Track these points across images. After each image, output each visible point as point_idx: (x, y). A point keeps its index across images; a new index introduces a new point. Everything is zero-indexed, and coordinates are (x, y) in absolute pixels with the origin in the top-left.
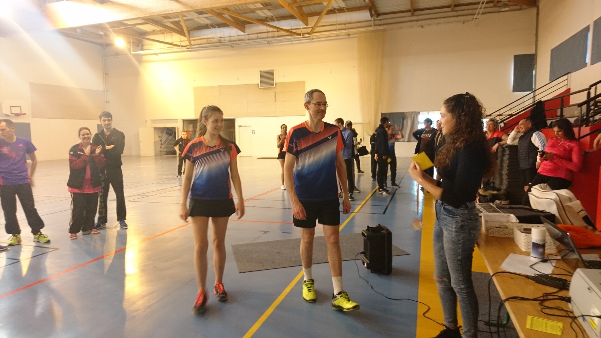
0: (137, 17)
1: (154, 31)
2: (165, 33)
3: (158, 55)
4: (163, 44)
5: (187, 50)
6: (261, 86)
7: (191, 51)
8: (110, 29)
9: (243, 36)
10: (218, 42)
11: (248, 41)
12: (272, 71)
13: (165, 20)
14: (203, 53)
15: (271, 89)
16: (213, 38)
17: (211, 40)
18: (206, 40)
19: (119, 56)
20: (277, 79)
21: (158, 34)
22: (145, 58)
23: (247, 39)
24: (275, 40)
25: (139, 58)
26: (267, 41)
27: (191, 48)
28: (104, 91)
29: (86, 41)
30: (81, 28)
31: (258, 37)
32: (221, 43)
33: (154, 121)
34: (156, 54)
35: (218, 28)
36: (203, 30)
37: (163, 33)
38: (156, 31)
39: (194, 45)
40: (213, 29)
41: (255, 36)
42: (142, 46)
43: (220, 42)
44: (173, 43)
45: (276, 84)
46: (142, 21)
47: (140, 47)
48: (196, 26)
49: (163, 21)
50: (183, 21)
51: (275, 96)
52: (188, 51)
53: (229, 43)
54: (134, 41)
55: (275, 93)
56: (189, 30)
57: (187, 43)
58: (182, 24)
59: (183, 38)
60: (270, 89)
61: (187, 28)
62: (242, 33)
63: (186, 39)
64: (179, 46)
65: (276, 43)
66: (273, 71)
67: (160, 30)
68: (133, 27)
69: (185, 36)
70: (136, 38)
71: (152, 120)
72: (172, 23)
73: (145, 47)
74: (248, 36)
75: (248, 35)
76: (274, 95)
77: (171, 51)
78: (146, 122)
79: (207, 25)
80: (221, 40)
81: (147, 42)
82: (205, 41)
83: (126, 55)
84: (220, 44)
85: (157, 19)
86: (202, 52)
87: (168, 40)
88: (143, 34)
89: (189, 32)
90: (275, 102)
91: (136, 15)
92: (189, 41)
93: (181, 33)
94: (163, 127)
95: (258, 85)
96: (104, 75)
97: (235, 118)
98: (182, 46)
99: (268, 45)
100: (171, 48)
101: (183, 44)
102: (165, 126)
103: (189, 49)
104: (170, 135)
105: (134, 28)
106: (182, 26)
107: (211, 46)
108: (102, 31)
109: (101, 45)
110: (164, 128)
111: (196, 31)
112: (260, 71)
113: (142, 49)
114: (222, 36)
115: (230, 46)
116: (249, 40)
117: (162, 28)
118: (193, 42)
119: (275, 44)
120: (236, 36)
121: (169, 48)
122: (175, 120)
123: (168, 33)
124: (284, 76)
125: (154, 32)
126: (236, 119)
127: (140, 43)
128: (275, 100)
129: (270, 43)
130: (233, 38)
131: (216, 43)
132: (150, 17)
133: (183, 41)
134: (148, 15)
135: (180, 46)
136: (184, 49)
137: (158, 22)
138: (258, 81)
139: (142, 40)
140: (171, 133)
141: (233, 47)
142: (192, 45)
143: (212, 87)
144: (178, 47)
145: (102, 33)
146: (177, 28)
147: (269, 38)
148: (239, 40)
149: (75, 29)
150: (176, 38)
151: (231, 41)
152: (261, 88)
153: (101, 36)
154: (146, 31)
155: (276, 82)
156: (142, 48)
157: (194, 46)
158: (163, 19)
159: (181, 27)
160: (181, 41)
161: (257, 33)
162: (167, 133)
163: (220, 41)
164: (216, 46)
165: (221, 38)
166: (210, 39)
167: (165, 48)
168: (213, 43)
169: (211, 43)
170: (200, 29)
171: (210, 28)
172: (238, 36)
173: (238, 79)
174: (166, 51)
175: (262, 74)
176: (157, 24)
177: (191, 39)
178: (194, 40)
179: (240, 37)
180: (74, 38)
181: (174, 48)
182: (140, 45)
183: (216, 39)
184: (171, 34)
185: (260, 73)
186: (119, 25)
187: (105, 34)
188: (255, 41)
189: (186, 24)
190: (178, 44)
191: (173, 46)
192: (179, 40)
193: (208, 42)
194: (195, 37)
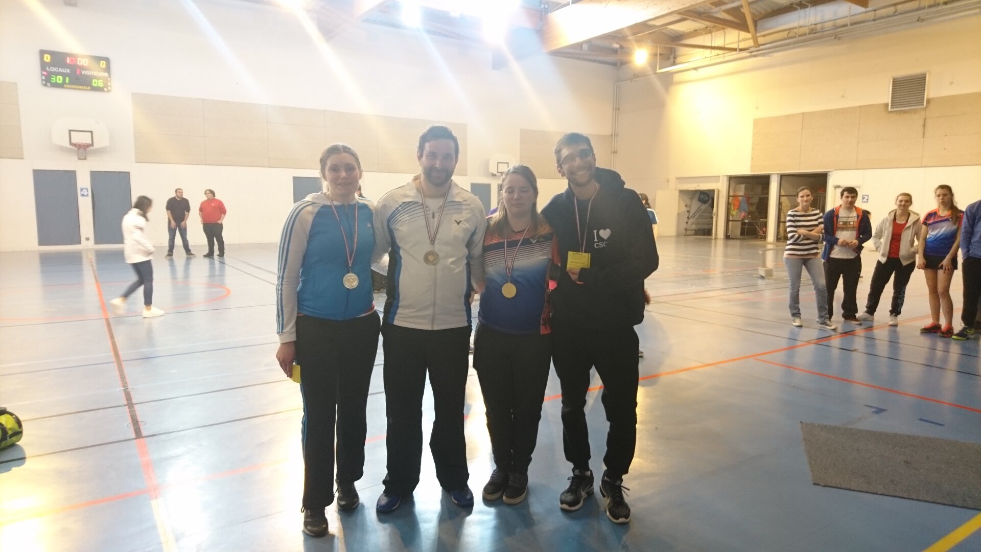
0: (670, 11)
1: (696, 30)
2: (714, 31)
3: (698, 70)
4: (709, 51)
5: (749, 54)
6: (891, 108)
7: (755, 56)
8: (630, 38)
9: (864, 15)
10: (810, 33)
11: (873, 22)
12: (922, 75)
13: (715, 9)
14: (778, 56)
15: (915, 113)
16: (800, 27)
17: (796, 30)
18: (787, 32)
19: (637, 79)
20: (931, 91)
21: (702, 34)
22: (677, 77)
23: (872, 18)
24: (938, 12)
25: (668, 81)
26: (918, 16)
27: (756, 50)
28: (612, 136)
29: (594, 61)
30: (589, 42)
31: (896, 11)
32: (815, 33)
33: (680, 179)
34: (695, 69)
35: (811, 7)
36: (783, 15)
37: (710, 32)
38: (699, 30)
39: (763, 45)
40: (803, 11)
41: (892, 9)
42: (675, 58)
43: (815, 31)
44: (726, 46)
45: (929, 101)
46: (677, 17)
47: (672, 60)
48: (763, 12)
49: (712, 11)
50: (747, 4)
51: (924, 126)
52: (750, 57)
53: (831, 32)
54: (662, 52)
55: (925, 120)
56: (756, 19)
57: (750, 43)
58: (746, 11)
59: (744, 35)
60: (915, 111)
61: (753, 15)
62: (862, 9)
63: (749, 35)
64: (735, 50)
65: (938, 17)
66: (926, 74)
67: (706, 27)
68: (662, 29)
69: (748, 31)
70: (667, 46)
71: (677, 178)
72: (727, 11)
73: (679, 60)
74: (873, 13)
75: (875, 10)
76: (922, 123)
77: (721, 60)
78: (668, 181)
79: (792, 4)
80: (816, 29)
81: (682, 50)
82: (785, 34)
83: (647, 75)
84: (812, 36)
85: (702, 10)
86: (775, 55)
87: (718, 42)
88: (677, 39)
89: (755, 23)
90: (923, 137)
91: (669, 9)
92: (755, 39)
93: (742, 26)
94: (694, 189)
95: (887, 105)
96: (615, 110)
97: (829, 172)
98: (741, 50)
99: (919, 24)
100: (722, 55)
101: (742, 45)
102: (698, 188)
103: (753, 54)
104: (704, 202)
105: (664, 31)
106: (743, 14)
107: (795, 43)
108: (617, 43)
109: (614, 64)
110: (696, 191)
111: (770, 18)
112: (893, 79)
113: (674, 64)
114: (819, 19)
115: (834, 37)
116: (874, 20)
117: (708, 24)
118: (761, 40)
119: (941, 19)
120: (847, 17)
121: (718, 55)
122: (716, 178)
123: (718, 30)
124: (951, 83)
125: (695, 33)
126: (830, 174)
127: (672, 54)
128: (924, 133)
129: (923, 20)
130: (839, 22)
131: (805, 34)
132: (691, 9)
133: (744, 40)
134: (688, 5)
135: (738, 50)
136: (744, 54)
137: (704, 13)
138: (888, 99)
139: (674, 49)
140: (707, 198)
141: (839, 38)
142: (760, 45)
143: (788, 117)
144: (734, 53)
145: (616, 46)
146: (735, 20)
147: (924, 8)
148: (852, 24)
149: (579, 45)
150: (732, 37)
151: (836, 27)
152: (891, 112)
153: (615, 51)
154: (682, 32)
155: (931, 96)
156: (674, 62)
157: (762, 47)
158: (711, 8)
159: (742, 17)
160: (739, 41)
161: (895, 5)
162: (700, 200)
163: (813, 31)
164: (805, 41)
165: (815, 24)
166: (793, 30)
167: (711, 57)
168: (800, 36)
169: (795, 37)
171: (796, 9)
172: (851, 16)
173: (843, 97)
174: (713, 62)
175: (898, 84)
176: (701, 19)
177: (758, 35)
178: (764, 36)
179: (856, 17)
180: (579, 58)
181: (726, 55)
182: (672, 57)
183: (807, 28)
184: (724, 31)
185: (893, 82)
186: (642, 30)
187: (621, 47)
188: (890, 19)
189: (751, 10)
190: (735, 46)
191: (726, 52)
192: (736, 39)
193: (790, 35)
194: (765, 30)
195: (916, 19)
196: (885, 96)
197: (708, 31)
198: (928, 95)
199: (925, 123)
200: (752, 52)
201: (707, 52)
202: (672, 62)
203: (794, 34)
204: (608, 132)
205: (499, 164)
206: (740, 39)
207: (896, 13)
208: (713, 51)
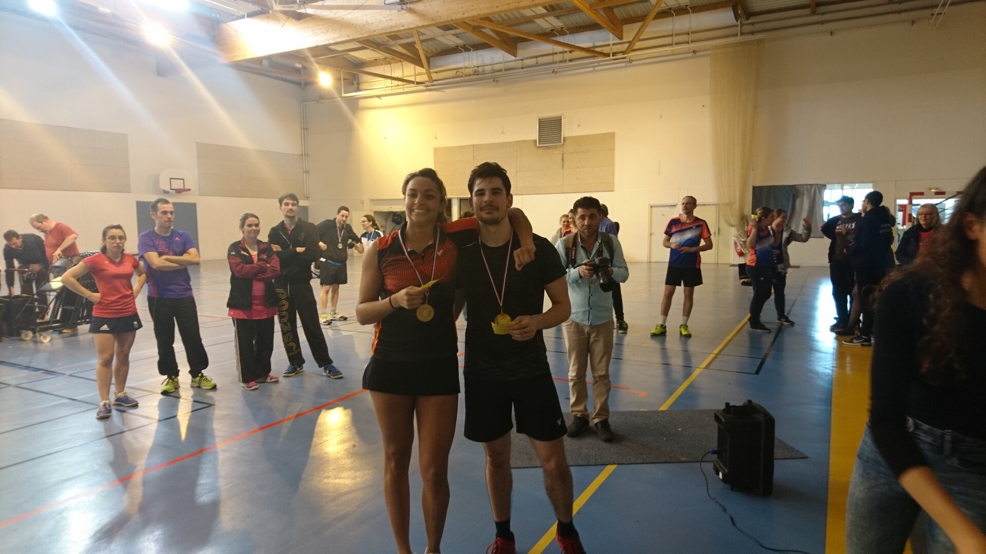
0: (349, 38)
1: (376, 59)
2: (392, 63)
3: (381, 98)
4: (389, 81)
5: (425, 88)
6: (539, 144)
7: (430, 90)
8: (312, 59)
9: (514, 62)
10: (474, 75)
11: (521, 69)
12: (559, 118)
13: (391, 42)
14: (450, 92)
16: (466, 68)
17: (462, 71)
18: (455, 71)
19: (323, 101)
20: (567, 131)
21: (382, 65)
22: (362, 103)
23: (520, 66)
24: (566, 67)
25: (354, 104)
26: (552, 69)
27: (431, 85)
28: (302, 155)
29: (277, 78)
30: (269, 58)
32: (478, 75)
33: (374, 201)
34: (379, 97)
35: (473, 51)
36: (451, 55)
37: (389, 63)
38: (379, 60)
39: (436, 80)
40: (466, 53)
41: (533, 61)
42: (358, 84)
43: (477, 73)
44: (405, 78)
45: (565, 139)
46: (358, 45)
47: (356, 85)
48: (440, 50)
49: (389, 43)
50: (419, 42)
51: (563, 159)
52: (426, 90)
53: (490, 75)
54: (346, 77)
55: (563, 155)
56: (429, 56)
57: (424, 78)
58: (418, 46)
59: (419, 69)
60: (556, 147)
61: (426, 53)
62: (513, 58)
63: (423, 71)
64: (412, 82)
65: (568, 70)
66: (561, 117)
67: (385, 58)
68: (345, 54)
69: (423, 67)
70: (350, 72)
71: (371, 200)
72: (403, 46)
73: (362, 86)
74: (521, 61)
75: (522, 60)
76: (561, 157)
77: (401, 90)
78: (362, 203)
79: (457, 46)
80: (478, 71)
81: (365, 78)
82: (452, 73)
83: (332, 98)
84: (476, 77)
85: (379, 41)
86: (448, 91)
87: (398, 74)
88: (360, 65)
89: (428, 59)
90: (563, 169)
91: (349, 36)
92: (429, 74)
93: (417, 61)
94: (387, 211)
95: (535, 141)
96: (303, 130)
98: (418, 83)
99: (554, 75)
100: (402, 86)
101: (419, 79)
102: (391, 210)
103: (428, 88)
105: (346, 56)
106: (417, 50)
107: (462, 82)
108: (299, 63)
109: (299, 84)
110: (390, 213)
111: (440, 57)
112: (539, 119)
113: (358, 90)
114: (480, 63)
115: (493, 80)
116: (522, 68)
117: (387, 55)
118: (434, 76)
119: (565, 73)
120: (501, 63)
121: (398, 85)
123: (396, 62)
124: (579, 126)
125: (375, 62)
127: (355, 80)
128: (563, 166)
129: (556, 72)
130: (496, 67)
131: (470, 75)
132: (370, 38)
133: (420, 74)
134: (365, 35)
135: (415, 83)
136: (421, 87)
137: (383, 45)
138: (535, 136)
139: (358, 77)
141: (497, 81)
142: (433, 81)
143: (461, 148)
144: (412, 85)
145: (299, 66)
146: (410, 54)
147: (556, 63)
148: (506, 70)
149: (259, 60)
150: (409, 70)
151: (494, 71)
152: (539, 147)
153: (298, 71)
154: (364, 60)
155: (566, 136)
156: (358, 88)
157: (436, 83)
158: (388, 41)
159: (416, 52)
160: (416, 75)
161: (536, 57)
162: (394, 221)
163: (476, 73)
164: (470, 81)
165: (478, 67)
166: (460, 70)
167: (392, 87)
168: (466, 76)
169: (463, 77)
170: (446, 54)
171: (461, 52)
172: (505, 62)
173: (503, 132)
174: (394, 92)
175: (542, 123)
176: (379, 49)
177: (431, 71)
178: (436, 72)
179: (508, 64)
180: (259, 74)
181: (405, 86)
182: (355, 82)
183: (471, 69)
184: (402, 64)
185: (539, 122)
186: (323, 53)
187: (304, 68)
188: (533, 69)
189: (423, 47)
190: (412, 79)
191: (405, 83)
192: (413, 73)
193: (458, 74)
194: (436, 67)
195: (551, 71)
196: (534, 133)
197: (387, 62)
198: (564, 135)
199: (563, 157)
200: (427, 86)
201: (388, 82)
202: (356, 88)
203: (461, 74)
204: (301, 154)
205: (182, 180)
206: (417, 73)
207: (537, 64)
208: (393, 81)
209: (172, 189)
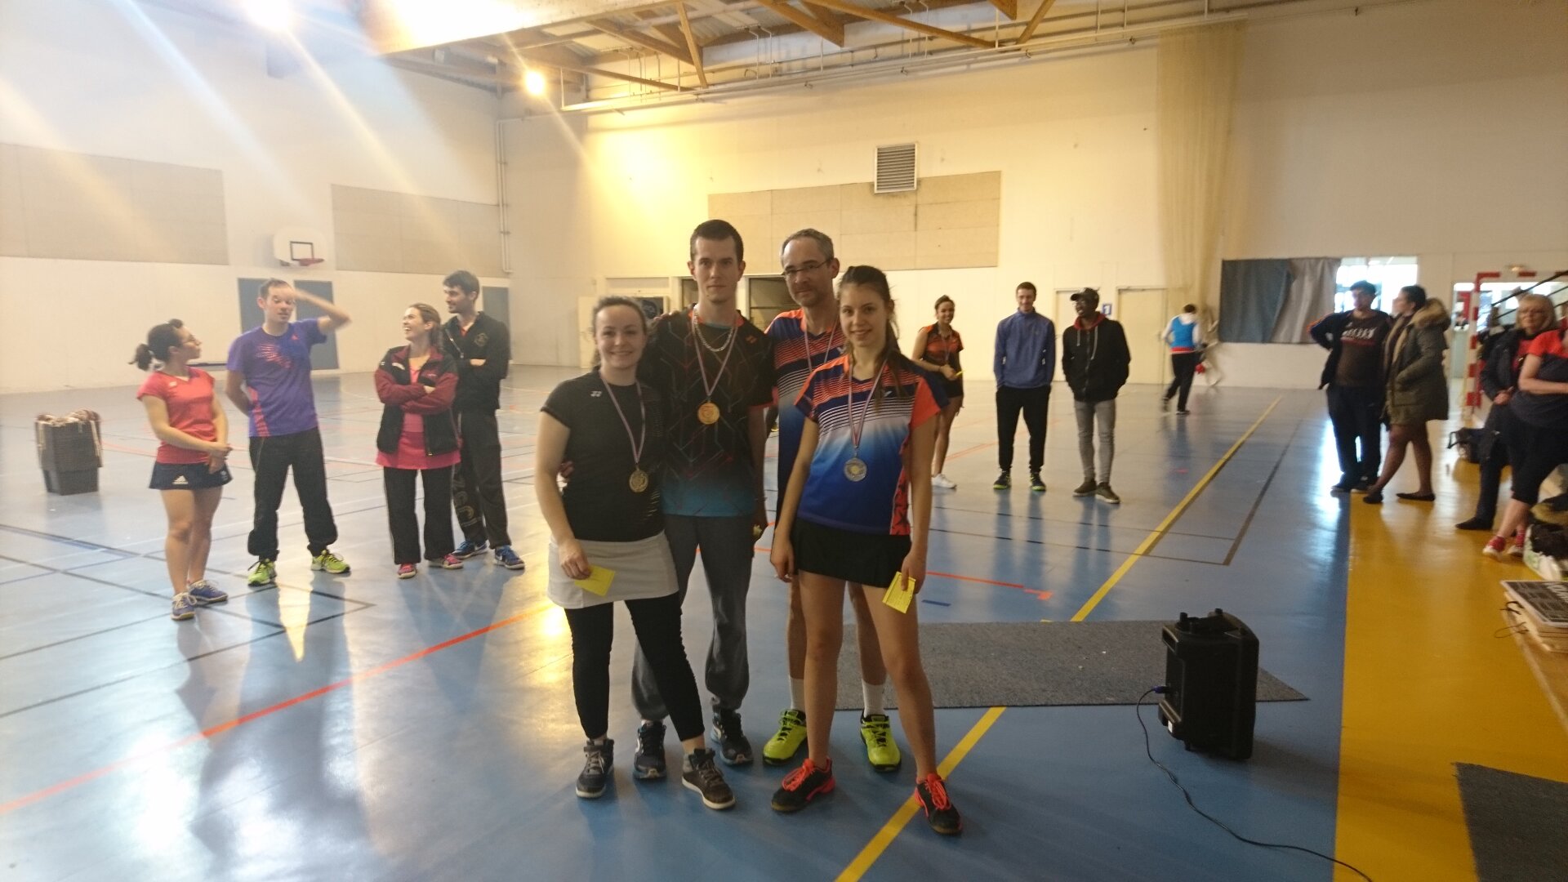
0: (575, 16)
1: (617, 51)
2: (642, 56)
3: (625, 112)
4: (636, 86)
5: (695, 97)
6: (878, 189)
7: (703, 101)
8: (515, 50)
9: (839, 56)
10: (773, 76)
11: (850, 67)
12: (910, 146)
13: (641, 22)
14: (734, 104)
15: (905, 197)
16: (761, 64)
17: (755, 69)
18: (743, 70)
19: (533, 118)
20: (922, 170)
21: (626, 59)
22: (594, 121)
23: (849, 61)
24: (922, 63)
25: (580, 123)
26: (901, 67)
27: (704, 91)
28: (498, 205)
29: (458, 80)
30: (446, 48)
31: (876, 57)
32: (780, 75)
33: (613, 281)
34: (620, 111)
35: (773, 36)
36: (737, 44)
37: (638, 56)
38: (621, 50)
39: (713, 85)
40: (762, 40)
41: (872, 52)
42: (588, 90)
43: (779, 73)
44: (662, 81)
45: (919, 181)
46: (588, 27)
47: (583, 94)
48: (718, 35)
49: (638, 24)
50: (686, 22)
51: (916, 215)
52: (697, 101)
53: (800, 75)
54: (567, 79)
55: (916, 207)
56: (701, 45)
57: (694, 80)
58: (685, 29)
59: (685, 66)
60: (905, 194)
61: (697, 39)
62: (837, 48)
63: (693, 69)
64: (675, 88)
65: (923, 70)
66: (914, 146)
67: (631, 49)
68: (567, 42)
69: (690, 60)
70: (574, 70)
71: (608, 279)
72: (659, 28)
73: (594, 94)
74: (850, 54)
75: (852, 52)
76: (913, 211)
77: (656, 101)
78: (594, 283)
79: (747, 29)
80: (781, 69)
81: (598, 80)
82: (740, 73)
83: (547, 112)
84: (777, 79)
85: (622, 20)
86: (730, 102)
87: (651, 74)
88: (589, 60)
89: (700, 50)
90: (916, 230)
91: (574, 13)
92: (701, 74)
93: (682, 53)
95: (872, 185)
96: (499, 165)
98: (684, 89)
99: (904, 76)
100: (658, 94)
101: (685, 83)
103: (700, 97)
105: (567, 45)
106: (683, 35)
107: (755, 87)
108: (494, 56)
109: (493, 89)
111: (719, 47)
112: (878, 149)
113: (588, 99)
114: (783, 57)
115: (804, 84)
116: (852, 65)
117: (633, 43)
118: (710, 78)
119: (921, 74)
120: (819, 56)
121: (651, 92)
122: (662, 281)
123: (649, 54)
124: (943, 160)
125: (615, 55)
127: (583, 84)
128: (916, 225)
129: (907, 72)
130: (811, 63)
131: (768, 76)
132: (607, 16)
134: (600, 11)
135: (679, 88)
136: (688, 96)
137: (629, 27)
138: (873, 177)
139: (587, 77)
140: (653, 310)
141: (811, 86)
142: (708, 85)
143: (752, 195)
144: (674, 92)
145: (492, 60)
146: (670, 42)
147: (908, 56)
148: (826, 68)
149: (430, 52)
150: (669, 68)
151: (806, 70)
152: (878, 194)
153: (492, 69)
154: (597, 51)
155: (921, 176)
156: (587, 97)
157: (711, 88)
158: (637, 20)
159: (681, 38)
160: (680, 76)
161: (875, 47)
163: (777, 72)
164: (767, 85)
165: (780, 63)
166: (752, 68)
167: (641, 95)
168: (761, 77)
169: (756, 78)
170: (730, 43)
171: (753, 37)
172: (824, 56)
173: (819, 170)
174: (644, 103)
175: (883, 155)
176: (623, 34)
177: (705, 69)
178: (713, 72)
179: (829, 58)
180: (429, 73)
181: (662, 94)
182: (583, 88)
183: (769, 67)
184: (658, 58)
185: (878, 153)
186: (535, 40)
187: (502, 63)
188: (874, 65)
189: (693, 30)
190: (674, 82)
191: (662, 89)
192: (675, 72)
193: (748, 74)
194: (714, 63)
195: (900, 70)
196: (869, 173)
197: (633, 54)
198: (918, 175)
199: (916, 211)
200: (698, 94)
201: (636, 87)
202: (585, 97)
203: (752, 74)
204: (494, 203)
205: (309, 246)
206: (681, 72)
207: (877, 59)
208: (643, 86)
209: (294, 260)
